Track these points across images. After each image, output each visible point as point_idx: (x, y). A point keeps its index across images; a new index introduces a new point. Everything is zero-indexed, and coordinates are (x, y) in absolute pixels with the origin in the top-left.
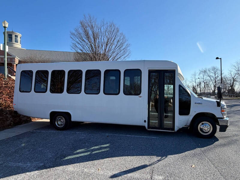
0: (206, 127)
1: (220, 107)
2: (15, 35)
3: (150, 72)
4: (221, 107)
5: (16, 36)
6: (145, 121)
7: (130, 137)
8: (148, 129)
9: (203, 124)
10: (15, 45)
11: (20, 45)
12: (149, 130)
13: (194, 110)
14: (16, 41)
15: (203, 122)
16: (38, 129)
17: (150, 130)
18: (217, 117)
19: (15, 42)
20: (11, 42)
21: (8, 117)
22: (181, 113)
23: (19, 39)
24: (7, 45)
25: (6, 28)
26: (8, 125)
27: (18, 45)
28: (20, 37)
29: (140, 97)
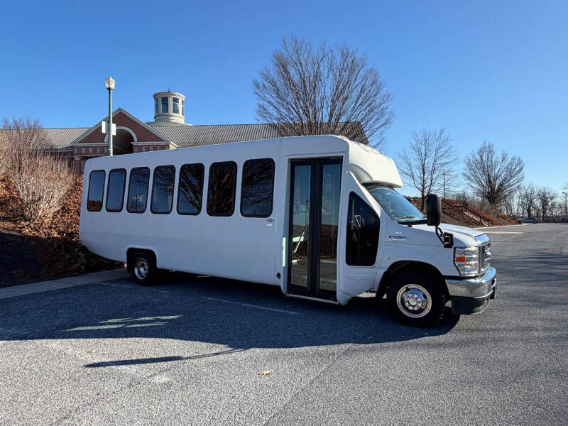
0: (414, 299)
1: (452, 249)
2: (174, 98)
3: (295, 164)
4: (455, 248)
5: (176, 100)
6: (279, 275)
7: (247, 307)
8: (288, 295)
9: (408, 290)
10: (172, 118)
11: (183, 117)
12: (290, 295)
13: (387, 255)
14: (176, 111)
15: (411, 286)
16: (112, 281)
17: (293, 295)
18: (443, 274)
19: (174, 112)
20: (166, 114)
21: (79, 256)
22: (350, 261)
23: (180, 105)
24: (114, 122)
25: (111, 91)
26: (75, 271)
27: (179, 119)
28: (183, 102)
29: (271, 221)
